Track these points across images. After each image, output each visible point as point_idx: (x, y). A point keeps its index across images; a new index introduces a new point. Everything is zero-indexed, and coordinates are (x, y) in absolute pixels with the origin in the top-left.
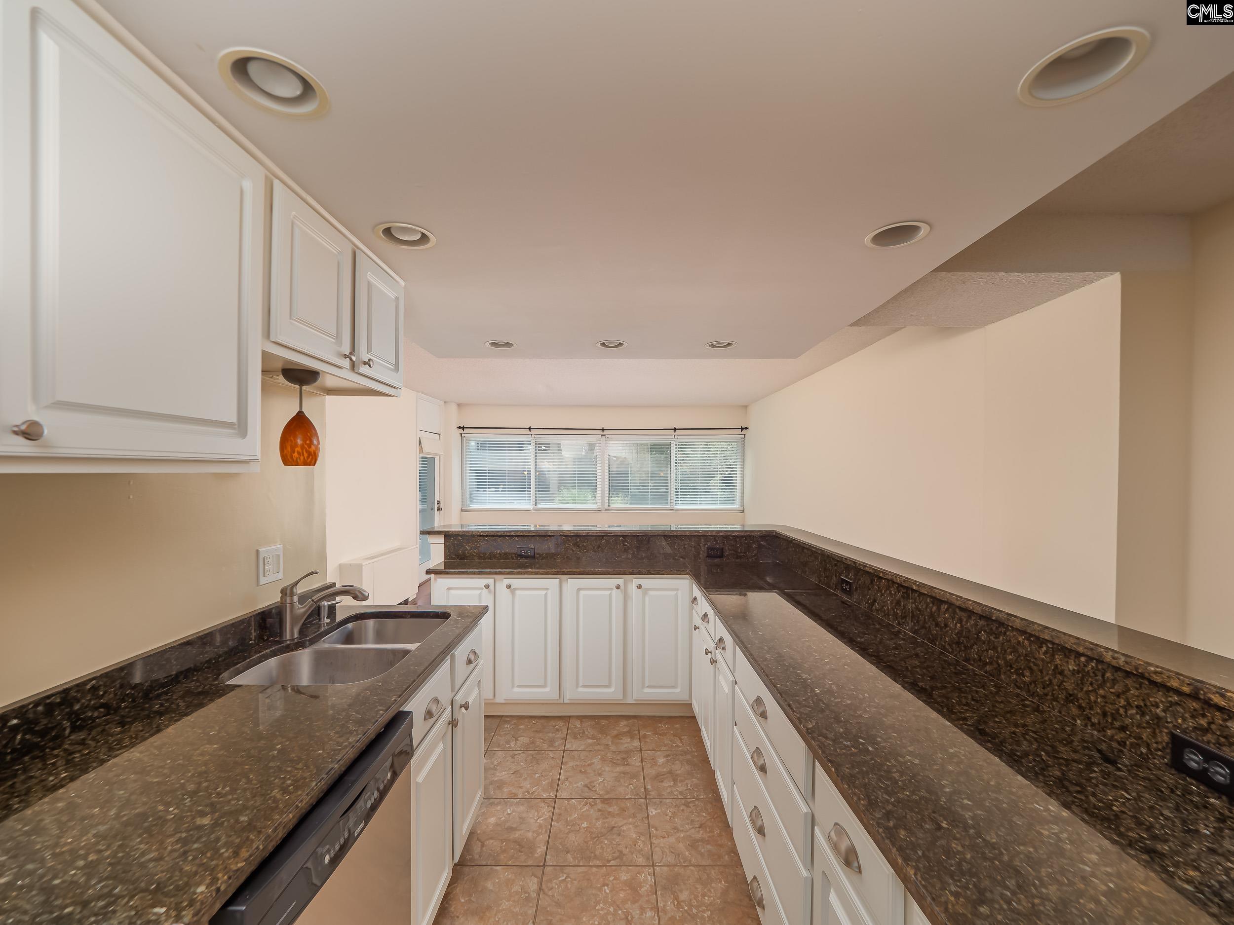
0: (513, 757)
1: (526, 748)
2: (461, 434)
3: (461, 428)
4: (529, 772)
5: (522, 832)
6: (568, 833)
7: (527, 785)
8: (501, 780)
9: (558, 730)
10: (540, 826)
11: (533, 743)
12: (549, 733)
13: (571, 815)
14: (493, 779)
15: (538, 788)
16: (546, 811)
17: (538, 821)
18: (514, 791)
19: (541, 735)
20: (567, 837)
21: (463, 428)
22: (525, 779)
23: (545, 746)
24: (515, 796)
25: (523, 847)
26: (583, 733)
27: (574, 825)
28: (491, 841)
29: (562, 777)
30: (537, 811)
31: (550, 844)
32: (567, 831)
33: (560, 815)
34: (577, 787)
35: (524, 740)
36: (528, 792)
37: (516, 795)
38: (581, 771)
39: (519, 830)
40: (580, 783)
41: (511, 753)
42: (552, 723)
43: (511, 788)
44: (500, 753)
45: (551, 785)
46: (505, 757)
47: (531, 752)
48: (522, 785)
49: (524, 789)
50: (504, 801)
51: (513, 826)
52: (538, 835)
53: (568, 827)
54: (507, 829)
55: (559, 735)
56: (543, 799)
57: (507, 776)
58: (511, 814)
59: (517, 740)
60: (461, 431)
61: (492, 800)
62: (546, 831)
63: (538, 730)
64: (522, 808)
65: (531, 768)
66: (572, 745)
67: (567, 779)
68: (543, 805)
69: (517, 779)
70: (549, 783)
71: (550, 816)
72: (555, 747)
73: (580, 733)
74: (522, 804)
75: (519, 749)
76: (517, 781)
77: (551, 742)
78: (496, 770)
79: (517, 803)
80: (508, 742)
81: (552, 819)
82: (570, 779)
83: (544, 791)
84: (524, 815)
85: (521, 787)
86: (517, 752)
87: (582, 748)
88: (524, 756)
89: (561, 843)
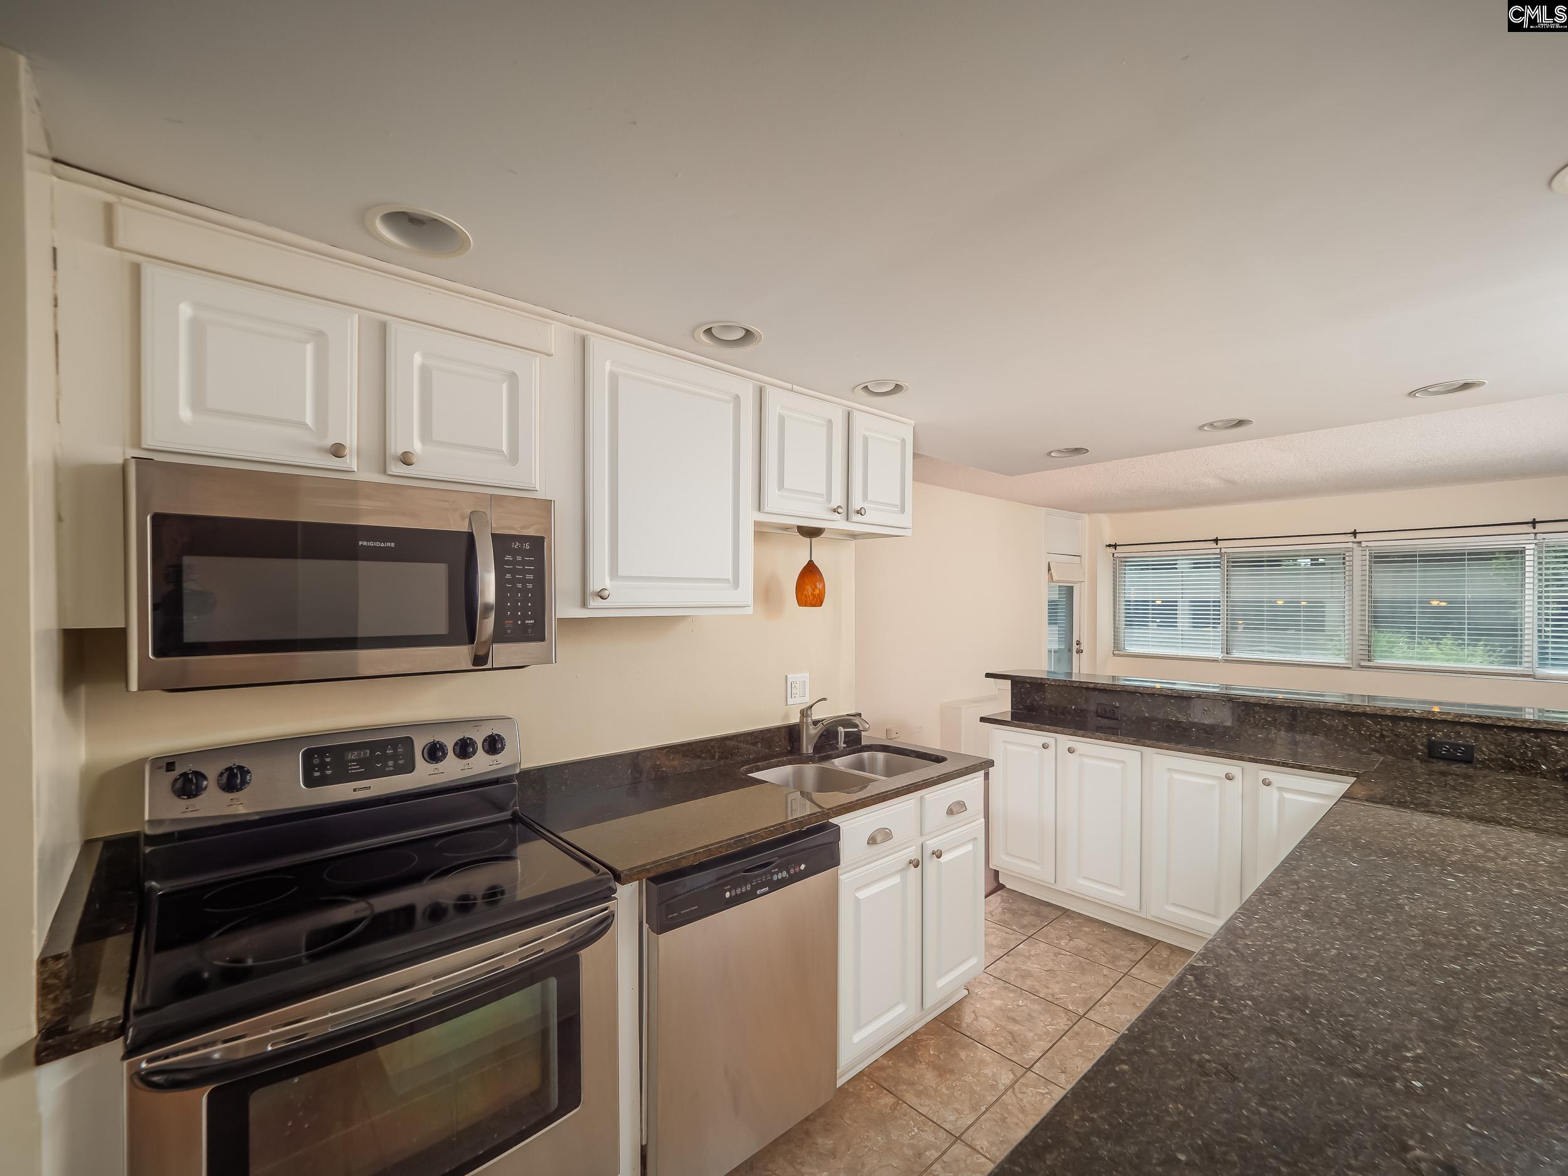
0: (1056, 955)
1: (1077, 953)
2: (1113, 554)
3: (1113, 545)
4: (1067, 977)
5: (1024, 1028)
6: (1075, 1056)
7: (1056, 988)
8: (1030, 971)
9: (1131, 950)
10: (1047, 1033)
11: (1089, 950)
12: (1118, 948)
13: (1090, 1041)
14: (1021, 966)
15: (1067, 998)
16: (1062, 1023)
17: (1048, 1028)
18: (1037, 987)
19: (1105, 946)
20: (1071, 1058)
21: (1115, 546)
22: (1058, 982)
23: (1103, 960)
24: (1035, 992)
25: (1016, 1041)
26: (1168, 965)
27: (1088, 1051)
28: (986, 1020)
29: (1105, 1000)
30: (1052, 1018)
31: (1048, 1054)
32: (1075, 1053)
33: (1077, 1034)
34: (1118, 1018)
35: (1080, 943)
36: (1053, 996)
37: (1037, 991)
38: (1134, 1004)
39: (1021, 1025)
40: (1124, 1016)
41: (1057, 950)
42: (1130, 940)
43: (1036, 983)
44: (1043, 945)
45: (1085, 1002)
46: (1047, 952)
47: (1081, 959)
48: (1050, 986)
49: (1050, 991)
50: (1021, 991)
51: (1017, 1018)
52: (1040, 1039)
53: (1080, 1050)
54: (1009, 1018)
55: (1130, 955)
56: (1067, 1010)
57: (1038, 969)
58: (1021, 1006)
59: (1071, 940)
60: (1112, 550)
61: (1008, 985)
62: (1050, 1041)
63: (1105, 940)
64: (1036, 1007)
65: (1071, 974)
66: (1140, 973)
67: (1110, 1004)
68: (1063, 1015)
69: (1047, 978)
70: (1084, 997)
71: (1064, 1029)
72: (1117, 966)
73: (1160, 964)
74: (1039, 1004)
75: (1068, 950)
76: (1046, 979)
77: (1116, 958)
78: (1030, 959)
79: (1034, 1000)
80: (1059, 938)
81: (1065, 1033)
82: (1114, 1006)
83: (1073, 1003)
84: (1034, 1014)
85: (1048, 988)
86: (1064, 952)
87: (1153, 981)
88: (1071, 959)
89: (1061, 1061)
